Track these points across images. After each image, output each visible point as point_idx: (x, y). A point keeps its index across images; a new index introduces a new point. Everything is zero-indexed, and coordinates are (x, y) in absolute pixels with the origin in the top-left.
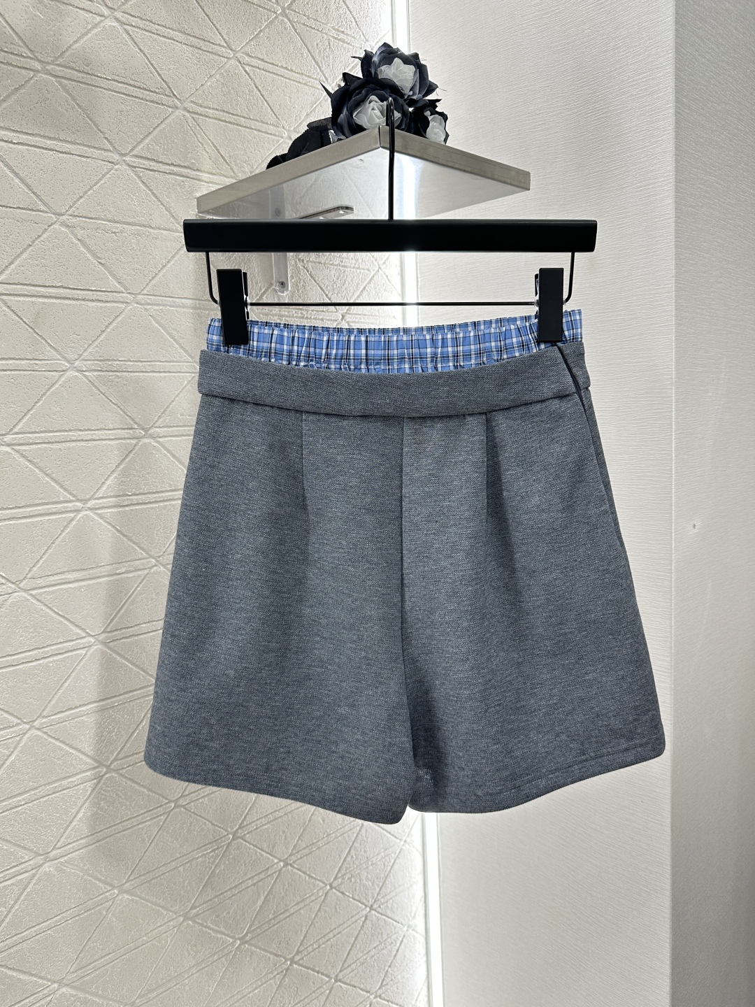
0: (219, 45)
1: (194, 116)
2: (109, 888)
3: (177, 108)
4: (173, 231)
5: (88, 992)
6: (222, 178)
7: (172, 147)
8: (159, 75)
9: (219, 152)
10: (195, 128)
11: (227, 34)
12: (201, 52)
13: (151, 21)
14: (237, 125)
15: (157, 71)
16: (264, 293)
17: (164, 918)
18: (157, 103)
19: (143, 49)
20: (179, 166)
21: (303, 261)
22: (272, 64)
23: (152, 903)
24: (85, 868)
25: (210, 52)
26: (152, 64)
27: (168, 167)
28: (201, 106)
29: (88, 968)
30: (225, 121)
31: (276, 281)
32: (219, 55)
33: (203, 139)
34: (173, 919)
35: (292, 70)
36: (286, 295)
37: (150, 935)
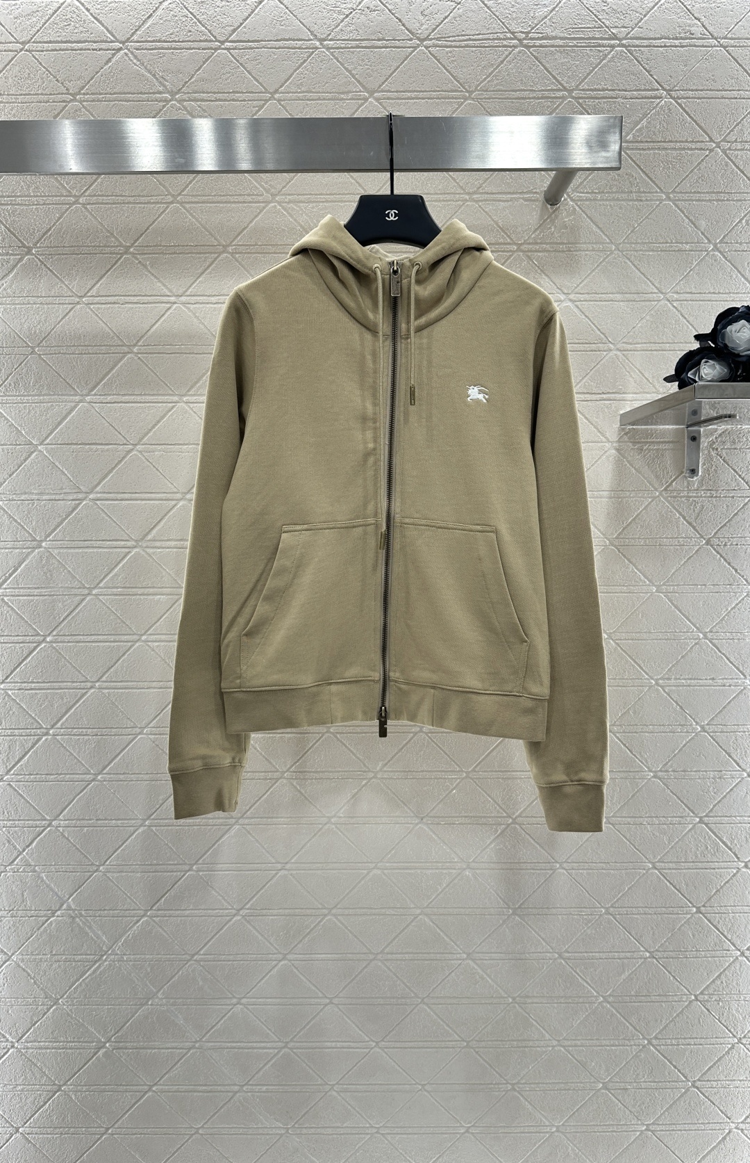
0: (651, 293)
1: (624, 353)
2: (506, 906)
3: (611, 350)
4: (598, 442)
5: (484, 972)
6: (645, 395)
7: (604, 380)
8: (599, 330)
9: (644, 376)
10: (625, 362)
11: (660, 282)
12: (634, 303)
13: (596, 293)
14: (662, 350)
15: (597, 328)
16: (674, 480)
17: (543, 948)
18: (595, 351)
19: (587, 315)
20: (608, 393)
21: (717, 449)
22: (700, 293)
23: (535, 932)
24: (492, 884)
25: (644, 301)
26: (594, 324)
27: (600, 396)
28: (631, 344)
29: (487, 955)
30: (651, 350)
31: (687, 470)
32: (651, 301)
33: (630, 368)
34: (550, 952)
35: (719, 293)
36: (696, 480)
37: (531, 955)
